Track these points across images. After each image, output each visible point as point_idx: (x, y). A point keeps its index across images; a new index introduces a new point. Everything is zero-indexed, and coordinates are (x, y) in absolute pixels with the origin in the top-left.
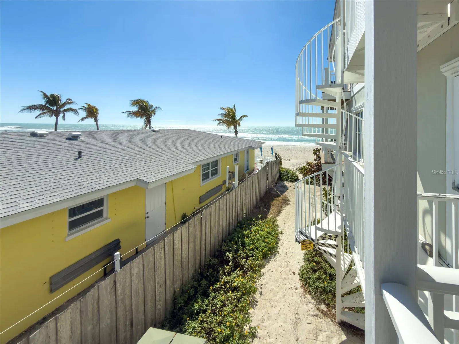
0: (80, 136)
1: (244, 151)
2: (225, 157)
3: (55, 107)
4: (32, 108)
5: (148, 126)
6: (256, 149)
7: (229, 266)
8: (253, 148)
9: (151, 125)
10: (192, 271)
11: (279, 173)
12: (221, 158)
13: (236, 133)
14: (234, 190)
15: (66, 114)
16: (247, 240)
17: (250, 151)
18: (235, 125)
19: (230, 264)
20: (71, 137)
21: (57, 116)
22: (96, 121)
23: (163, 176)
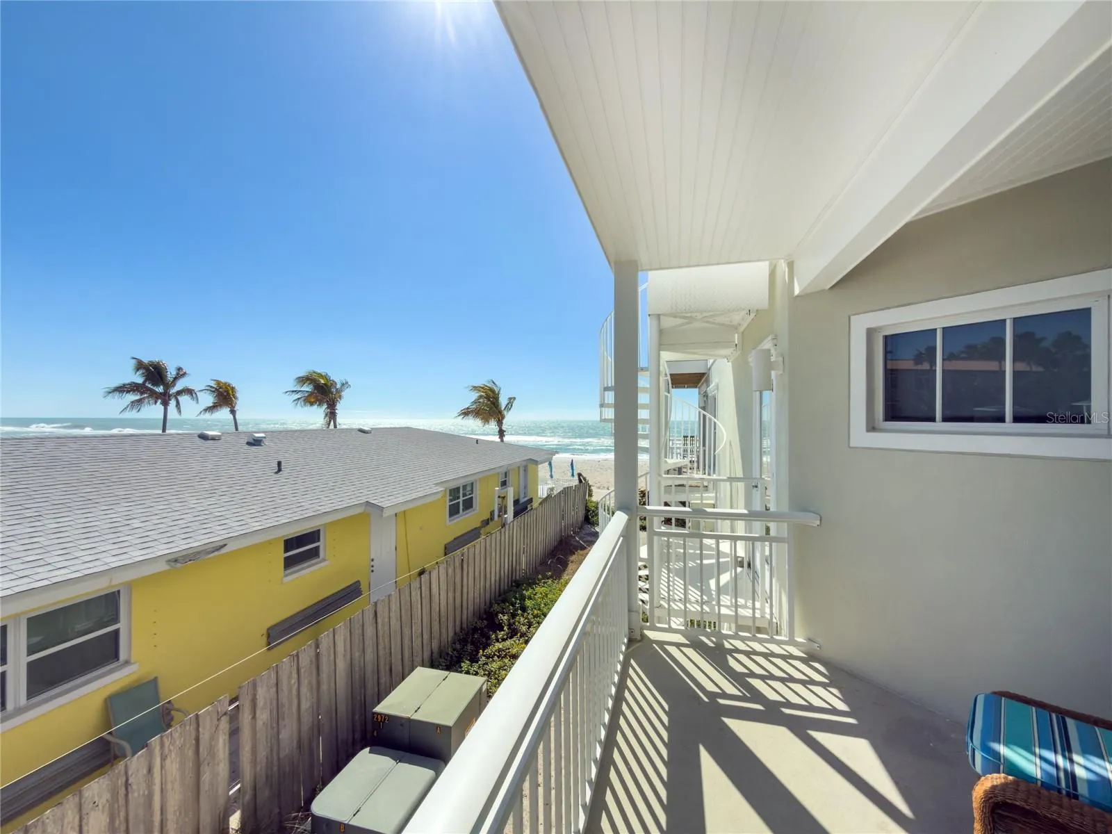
0: (264, 439)
1: (519, 467)
2: (486, 477)
3: (162, 387)
4: (122, 389)
5: (332, 423)
6: (542, 463)
7: (504, 631)
8: (536, 463)
9: (338, 419)
10: (451, 634)
11: (586, 510)
12: (480, 479)
13: (501, 433)
14: (507, 527)
15: (180, 398)
16: (528, 603)
17: (531, 467)
18: (499, 419)
19: (505, 628)
20: (252, 441)
21: (165, 404)
22: (233, 412)
23: (401, 500)
